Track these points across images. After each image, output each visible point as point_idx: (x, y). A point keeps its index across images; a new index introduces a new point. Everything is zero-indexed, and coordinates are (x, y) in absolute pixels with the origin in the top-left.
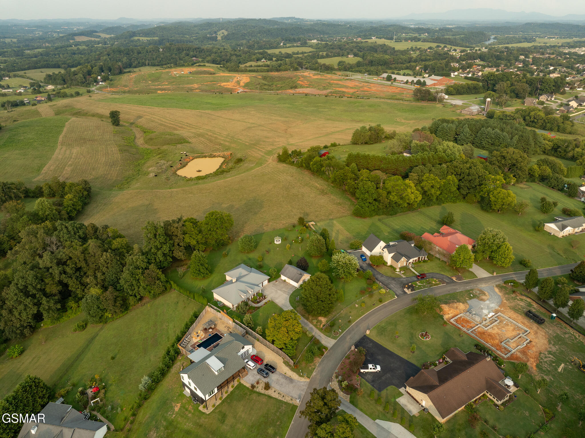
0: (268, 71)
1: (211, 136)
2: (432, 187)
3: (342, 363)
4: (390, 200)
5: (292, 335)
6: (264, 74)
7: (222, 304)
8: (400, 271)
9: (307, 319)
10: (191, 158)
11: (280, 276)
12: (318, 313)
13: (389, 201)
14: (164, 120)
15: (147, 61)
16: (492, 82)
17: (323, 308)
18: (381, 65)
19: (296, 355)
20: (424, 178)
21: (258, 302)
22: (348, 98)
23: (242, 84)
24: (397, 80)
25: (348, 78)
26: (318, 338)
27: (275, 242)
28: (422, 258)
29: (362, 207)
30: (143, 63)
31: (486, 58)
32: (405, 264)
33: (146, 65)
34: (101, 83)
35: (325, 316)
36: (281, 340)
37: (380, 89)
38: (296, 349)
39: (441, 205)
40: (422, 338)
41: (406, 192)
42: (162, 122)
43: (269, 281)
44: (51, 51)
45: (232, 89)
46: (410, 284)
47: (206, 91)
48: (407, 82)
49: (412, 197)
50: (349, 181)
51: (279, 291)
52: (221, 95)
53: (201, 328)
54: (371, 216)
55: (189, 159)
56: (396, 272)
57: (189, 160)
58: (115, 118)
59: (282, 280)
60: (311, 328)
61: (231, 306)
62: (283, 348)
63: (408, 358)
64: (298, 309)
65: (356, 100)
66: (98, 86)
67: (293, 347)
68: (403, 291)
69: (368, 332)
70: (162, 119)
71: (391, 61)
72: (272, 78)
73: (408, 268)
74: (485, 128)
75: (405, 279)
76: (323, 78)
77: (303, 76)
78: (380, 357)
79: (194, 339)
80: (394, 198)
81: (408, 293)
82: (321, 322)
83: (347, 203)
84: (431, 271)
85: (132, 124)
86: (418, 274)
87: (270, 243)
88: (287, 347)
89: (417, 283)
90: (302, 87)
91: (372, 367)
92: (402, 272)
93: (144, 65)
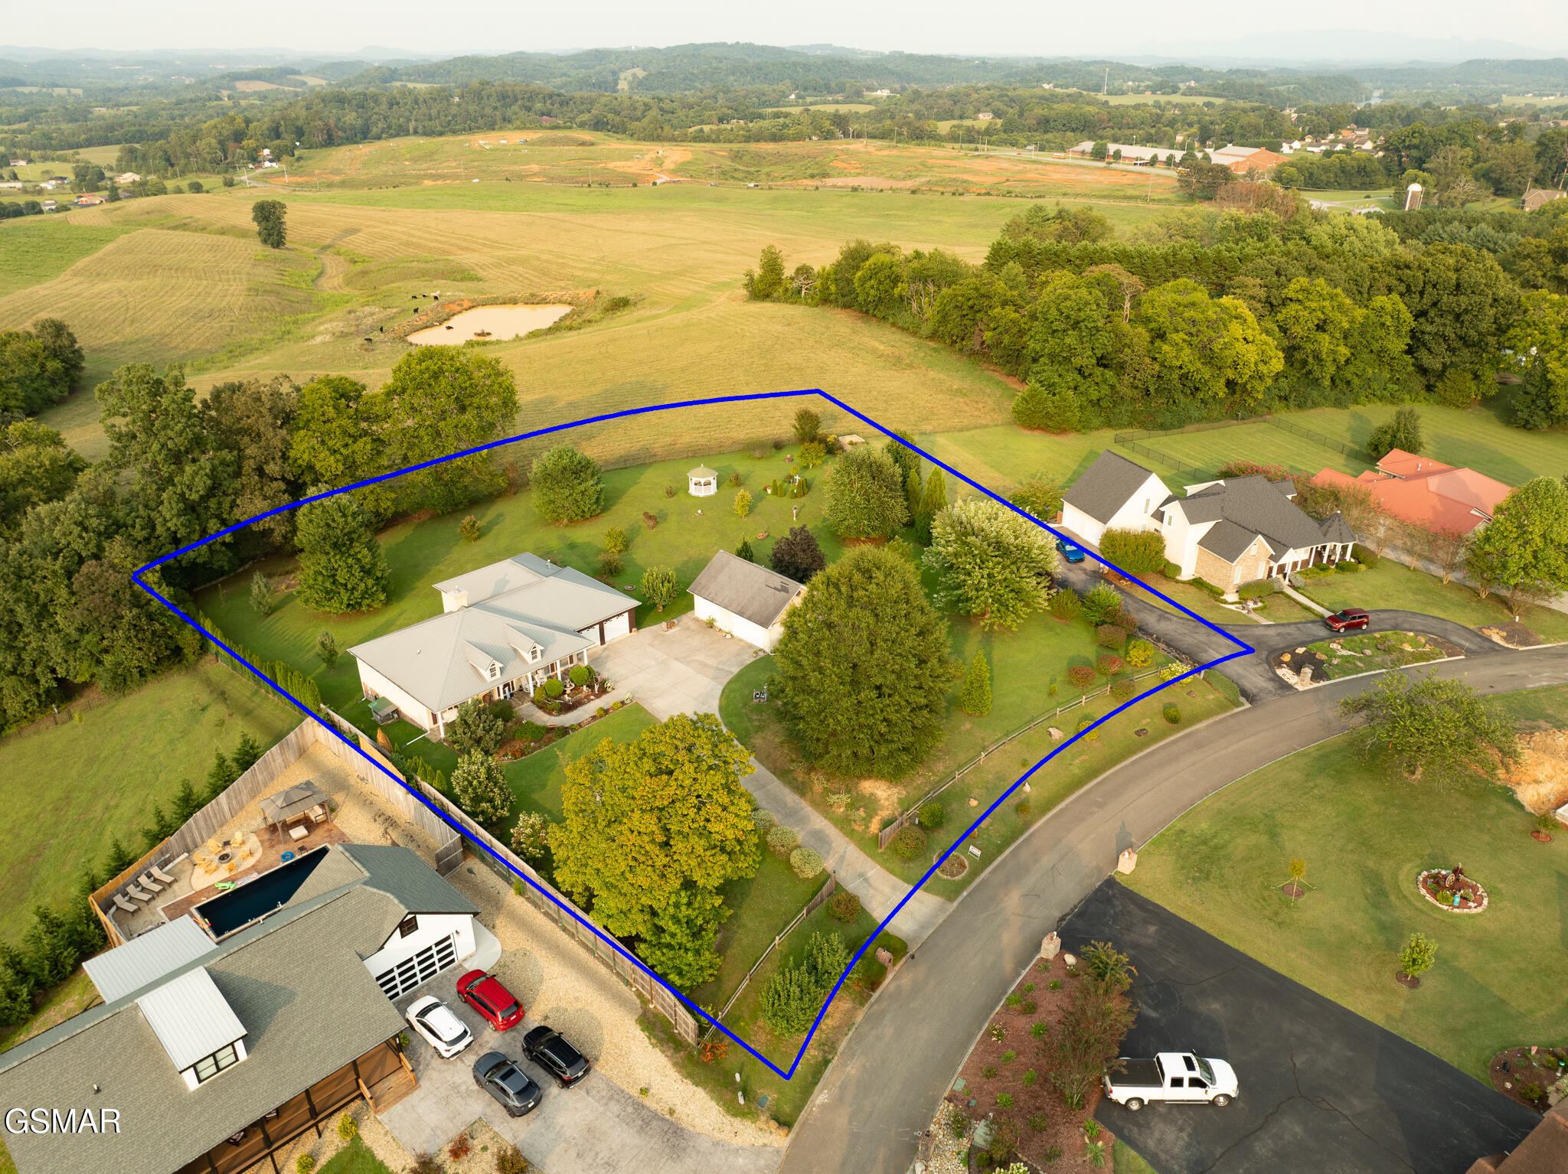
0: (748, 139)
1: (547, 261)
2: (1320, 328)
3: (989, 1033)
4: (1163, 365)
5: (688, 854)
6: (735, 146)
7: (389, 710)
8: (1243, 601)
9: (801, 789)
10: (466, 305)
11: (691, 607)
12: (855, 754)
13: (1157, 367)
14: (418, 234)
15: (413, 123)
16: (1414, 153)
17: (883, 729)
18: (1073, 130)
19: (718, 978)
20: (1291, 290)
21: (567, 708)
22: (979, 194)
23: (669, 164)
24: (1125, 158)
25: (976, 153)
26: (852, 886)
27: (693, 490)
28: (1333, 551)
29: (1051, 387)
30: (400, 126)
31: (1374, 121)
32: (1261, 574)
33: (407, 133)
34: (267, 164)
35: (895, 776)
36: (626, 888)
37: (1073, 176)
38: (721, 950)
39: (1347, 407)
40: (1445, 900)
41: (1225, 333)
42: (410, 239)
43: (638, 619)
44: (163, 109)
45: (640, 175)
46: (1300, 650)
47: (563, 180)
48: (1153, 162)
49: (1251, 354)
50: (998, 310)
51: (676, 665)
52: (604, 189)
53: (258, 823)
54: (1084, 427)
55: (462, 305)
56: (1226, 602)
57: (459, 308)
58: (270, 224)
59: (697, 620)
60: (820, 837)
61: (426, 723)
62: (638, 938)
63: (1389, 1017)
64: (758, 740)
65: (1001, 200)
66: (259, 171)
67: (697, 934)
68: (1271, 680)
69: (1127, 864)
70: (412, 231)
71: (1101, 121)
72: (759, 159)
73: (1276, 588)
74: (1438, 225)
75: (1272, 632)
76: (905, 154)
77: (846, 152)
78: (1214, 1007)
79: (199, 871)
80: (1178, 353)
81: (1300, 688)
82: (870, 804)
83: (988, 391)
84: (1383, 605)
85: (325, 248)
86: (1328, 614)
87: (671, 493)
88: (660, 930)
89: (1334, 646)
90: (841, 174)
91: (1187, 1075)
92: (1251, 605)
93: (402, 131)
